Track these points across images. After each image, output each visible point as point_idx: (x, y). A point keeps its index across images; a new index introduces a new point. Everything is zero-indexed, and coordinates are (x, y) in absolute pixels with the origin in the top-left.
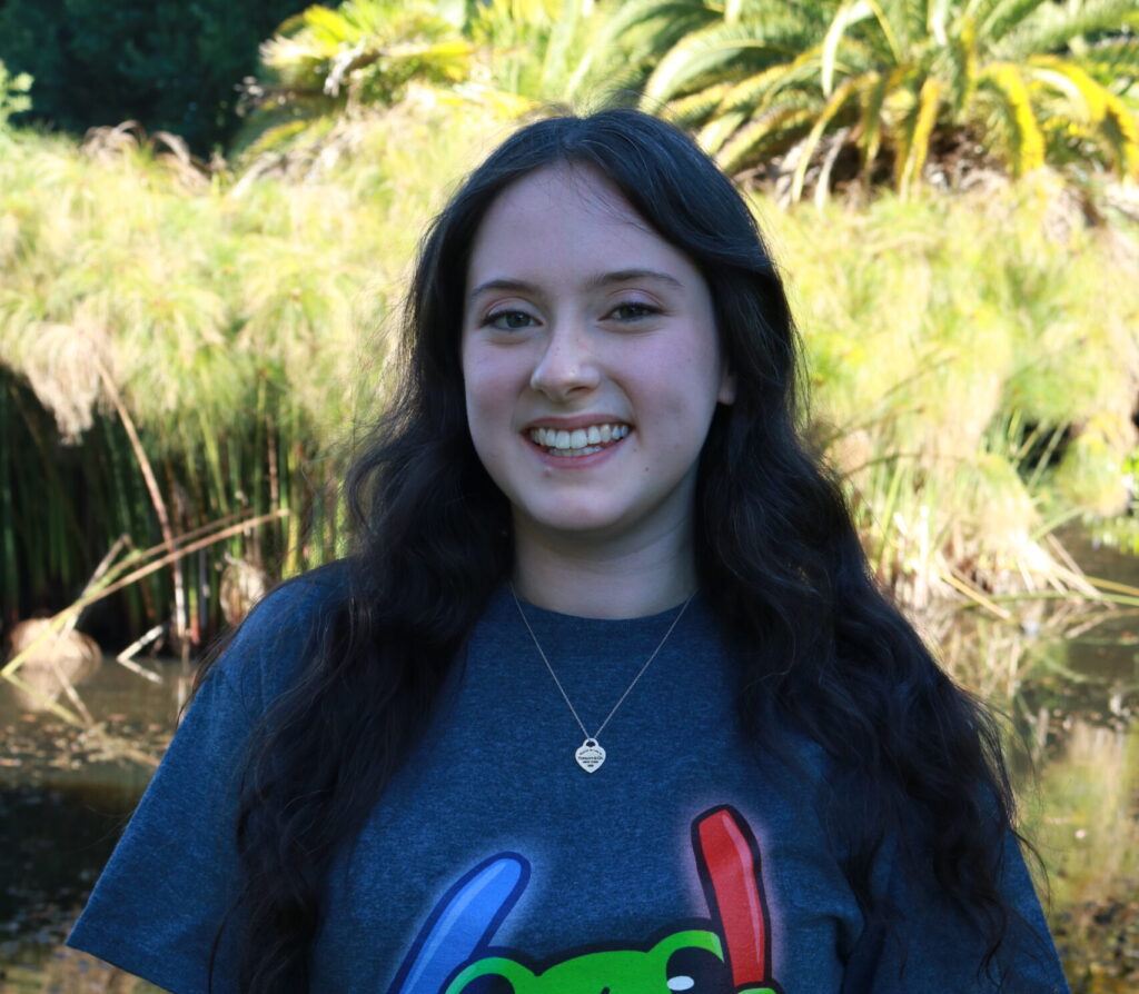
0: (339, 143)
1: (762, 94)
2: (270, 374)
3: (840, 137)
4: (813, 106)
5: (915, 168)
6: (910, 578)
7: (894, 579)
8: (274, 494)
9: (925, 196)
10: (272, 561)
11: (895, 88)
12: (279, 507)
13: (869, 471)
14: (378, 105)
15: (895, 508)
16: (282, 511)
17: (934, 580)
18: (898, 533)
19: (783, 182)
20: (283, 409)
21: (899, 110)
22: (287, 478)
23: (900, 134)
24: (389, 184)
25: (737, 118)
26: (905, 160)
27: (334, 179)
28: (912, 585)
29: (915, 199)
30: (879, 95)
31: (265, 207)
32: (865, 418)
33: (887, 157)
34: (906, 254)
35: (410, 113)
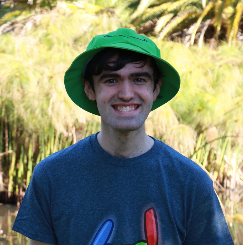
0: (32, 21)
1: (181, 7)
2: (7, 103)
3: (208, 22)
4: (199, 11)
5: (234, 34)
6: (229, 178)
7: (224, 178)
8: (7, 145)
9: (237, 44)
10: (6, 168)
11: (227, 6)
12: (9, 150)
13: (216, 142)
14: (46, 7)
15: (225, 153)
16: (10, 151)
17: (238, 179)
18: (225, 162)
19: (187, 38)
20: (11, 116)
21: (229, 13)
22: (11, 139)
23: (229, 22)
24: (50, 37)
25: (172, 15)
26: (230, 32)
27: (31, 34)
28: (230, 181)
29: (234, 45)
30: (222, 9)
31: (6, 44)
32: (216, 123)
33: (224, 30)
34: (230, 65)
35: (58, 11)
